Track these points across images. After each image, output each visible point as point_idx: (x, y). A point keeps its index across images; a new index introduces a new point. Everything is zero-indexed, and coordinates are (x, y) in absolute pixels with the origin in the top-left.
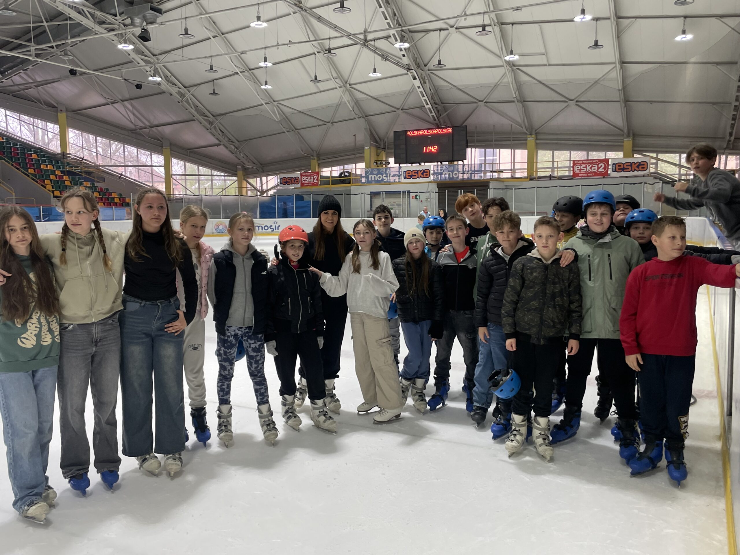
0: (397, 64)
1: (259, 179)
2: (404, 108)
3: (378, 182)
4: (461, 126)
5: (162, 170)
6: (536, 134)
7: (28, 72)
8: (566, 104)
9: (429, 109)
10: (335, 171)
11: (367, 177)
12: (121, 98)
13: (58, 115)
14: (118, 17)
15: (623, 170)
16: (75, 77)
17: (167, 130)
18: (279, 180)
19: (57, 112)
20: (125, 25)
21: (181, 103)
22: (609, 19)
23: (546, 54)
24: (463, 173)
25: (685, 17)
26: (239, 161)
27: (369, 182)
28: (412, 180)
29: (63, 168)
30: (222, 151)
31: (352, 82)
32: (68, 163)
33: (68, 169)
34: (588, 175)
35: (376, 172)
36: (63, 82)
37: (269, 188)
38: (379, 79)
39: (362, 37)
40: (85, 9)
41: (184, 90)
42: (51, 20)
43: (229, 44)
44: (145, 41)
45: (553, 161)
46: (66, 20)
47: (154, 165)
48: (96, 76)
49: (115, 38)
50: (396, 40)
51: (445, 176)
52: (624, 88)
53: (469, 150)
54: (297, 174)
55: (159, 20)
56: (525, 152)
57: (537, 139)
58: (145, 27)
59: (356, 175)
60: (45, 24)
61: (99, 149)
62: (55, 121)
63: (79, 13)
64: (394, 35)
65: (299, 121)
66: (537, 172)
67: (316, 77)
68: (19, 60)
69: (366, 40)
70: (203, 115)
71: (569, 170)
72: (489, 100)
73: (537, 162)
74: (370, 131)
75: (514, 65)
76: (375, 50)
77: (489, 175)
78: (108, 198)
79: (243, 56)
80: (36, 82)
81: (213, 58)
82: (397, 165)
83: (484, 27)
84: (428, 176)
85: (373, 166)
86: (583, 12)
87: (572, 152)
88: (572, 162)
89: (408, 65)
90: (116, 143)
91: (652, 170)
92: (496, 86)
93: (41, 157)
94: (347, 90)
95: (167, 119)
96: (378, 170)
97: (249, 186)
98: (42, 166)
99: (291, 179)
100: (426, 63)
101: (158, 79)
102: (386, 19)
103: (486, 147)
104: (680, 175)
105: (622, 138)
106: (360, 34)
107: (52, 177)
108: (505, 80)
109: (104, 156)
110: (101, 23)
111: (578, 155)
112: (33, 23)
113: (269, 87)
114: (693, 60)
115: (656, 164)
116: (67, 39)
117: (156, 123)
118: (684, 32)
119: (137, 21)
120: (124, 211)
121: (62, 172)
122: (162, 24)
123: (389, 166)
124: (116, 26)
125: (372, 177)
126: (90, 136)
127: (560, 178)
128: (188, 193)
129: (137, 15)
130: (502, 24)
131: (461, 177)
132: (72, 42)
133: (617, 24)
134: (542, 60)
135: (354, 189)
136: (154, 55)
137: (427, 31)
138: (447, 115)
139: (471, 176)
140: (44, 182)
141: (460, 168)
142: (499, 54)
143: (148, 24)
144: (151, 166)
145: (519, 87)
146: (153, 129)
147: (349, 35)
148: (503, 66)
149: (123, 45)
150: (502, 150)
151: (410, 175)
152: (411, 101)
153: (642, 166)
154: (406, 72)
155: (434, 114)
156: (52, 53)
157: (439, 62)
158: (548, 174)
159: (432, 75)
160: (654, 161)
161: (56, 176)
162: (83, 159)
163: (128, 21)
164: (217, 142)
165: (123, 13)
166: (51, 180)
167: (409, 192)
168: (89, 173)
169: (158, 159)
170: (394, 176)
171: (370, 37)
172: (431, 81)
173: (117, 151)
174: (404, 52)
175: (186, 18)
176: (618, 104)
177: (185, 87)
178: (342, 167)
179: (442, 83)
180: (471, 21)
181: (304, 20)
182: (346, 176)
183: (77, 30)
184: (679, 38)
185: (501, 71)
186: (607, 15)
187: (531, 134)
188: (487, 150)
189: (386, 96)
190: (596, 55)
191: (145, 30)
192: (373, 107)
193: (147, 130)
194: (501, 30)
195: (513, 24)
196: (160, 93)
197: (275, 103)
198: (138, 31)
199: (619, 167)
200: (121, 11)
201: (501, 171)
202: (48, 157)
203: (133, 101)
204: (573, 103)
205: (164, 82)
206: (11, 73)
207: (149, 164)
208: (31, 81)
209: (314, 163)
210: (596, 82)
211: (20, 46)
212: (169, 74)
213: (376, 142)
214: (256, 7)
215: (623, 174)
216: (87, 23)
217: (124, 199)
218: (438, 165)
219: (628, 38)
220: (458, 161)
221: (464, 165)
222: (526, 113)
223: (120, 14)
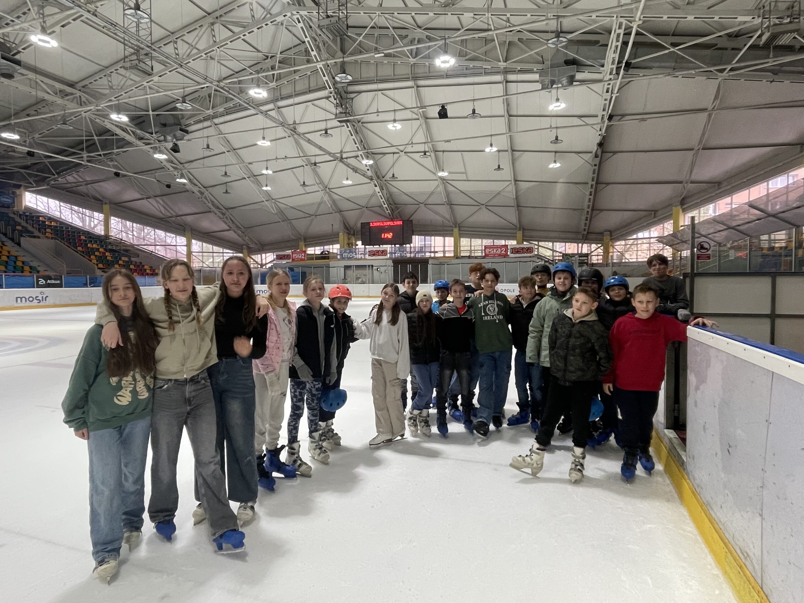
0: (364, 175)
1: (259, 256)
2: (369, 206)
3: (349, 259)
4: (408, 220)
5: (185, 248)
6: (459, 227)
7: (80, 174)
8: (479, 207)
9: (386, 208)
10: (318, 250)
11: (341, 255)
12: (153, 194)
13: (102, 207)
14: (154, 135)
15: (518, 252)
16: (118, 179)
17: (189, 219)
18: (275, 257)
19: (102, 204)
20: (159, 141)
21: (201, 199)
22: (507, 151)
23: (465, 173)
24: (411, 253)
25: (556, 152)
26: (245, 243)
27: (343, 258)
28: (374, 257)
29: (106, 246)
30: (231, 235)
31: (330, 187)
32: (110, 243)
33: (110, 247)
34: (494, 256)
35: (348, 251)
36: (107, 182)
37: (267, 262)
38: (350, 186)
39: (339, 155)
40: (128, 128)
41: (203, 190)
42: (100, 135)
43: (239, 157)
44: (175, 152)
45: (471, 246)
46: (113, 135)
47: (178, 244)
48: (135, 178)
49: (151, 150)
50: (363, 158)
51: (398, 255)
52: (517, 198)
53: (413, 237)
54: (289, 252)
55: (185, 138)
56: (452, 239)
57: (460, 230)
58: (176, 142)
59: (333, 253)
60: (96, 138)
61: (135, 233)
62: (100, 211)
63: (123, 130)
64: (361, 155)
65: (290, 214)
66: (460, 253)
67: (304, 182)
68: (72, 164)
69: (342, 158)
70: (218, 208)
71: (482, 252)
72: (428, 203)
73: (460, 247)
74: (344, 223)
75: (445, 180)
76: (348, 165)
77: (428, 255)
78: (141, 270)
79: (250, 166)
80: (86, 181)
81: (227, 167)
82: (363, 246)
83: (425, 153)
84: (386, 255)
85: (346, 247)
86: (491, 145)
87: (483, 240)
88: (483, 247)
89: (372, 176)
90: (148, 228)
91: (536, 253)
92: (432, 193)
93: (88, 238)
94: (327, 193)
95: (189, 211)
96: (350, 250)
97: (252, 260)
98: (89, 245)
99: (284, 256)
100: (383, 175)
101: (183, 181)
102: (356, 144)
103: (425, 235)
104: (553, 256)
105: (514, 231)
106: (337, 153)
107: (96, 253)
108: (439, 189)
109: (138, 238)
110: (141, 139)
111: (488, 242)
112: (86, 136)
113: (269, 188)
114: (561, 180)
115: (538, 249)
116: (113, 149)
117: (180, 213)
118: (555, 162)
119: (169, 138)
120: (155, 279)
121: (105, 250)
122: (189, 140)
123: (357, 247)
124: (152, 142)
125: (345, 255)
126: (128, 222)
127: (476, 257)
128: (205, 265)
129: (168, 134)
130: (436, 151)
131: (408, 255)
132: (117, 152)
133: (512, 155)
134: (463, 177)
135: (332, 263)
136: (181, 163)
137: (384, 154)
138: (398, 212)
139: (415, 255)
140: (90, 257)
141: (408, 250)
142: (434, 171)
143: (177, 140)
144: (176, 246)
145: (448, 194)
146: (178, 218)
147: (330, 154)
148: (437, 180)
149: (158, 155)
150: (436, 238)
151: (373, 254)
152: (373, 202)
153: (529, 250)
154: (369, 181)
155: (389, 211)
156: (100, 160)
157: (393, 175)
158: (468, 254)
159: (387, 184)
160: (536, 247)
161: (100, 252)
162: (121, 240)
163: (162, 138)
164: (228, 228)
165: (157, 132)
166: (96, 256)
167: (372, 266)
168: (127, 251)
169: (182, 240)
170: (361, 254)
171: (344, 156)
172: (387, 189)
173: (148, 234)
174: (368, 168)
175: (207, 137)
176: (514, 208)
177: (204, 187)
178: (322, 248)
179: (394, 190)
180: (416, 148)
181: (296, 142)
182: (326, 254)
183: (121, 144)
184: (551, 166)
185: (437, 183)
186: (506, 149)
187: (456, 227)
188: (426, 237)
189: (354, 197)
190: (498, 175)
191: (176, 145)
192: (345, 205)
193: (173, 219)
194: (435, 156)
195: (443, 151)
196: (185, 191)
197: (273, 201)
198: (170, 145)
199: (515, 251)
200: (157, 130)
201: (437, 252)
202: (93, 238)
203: (163, 197)
204: (484, 206)
205: (189, 184)
206: (66, 174)
207: (174, 244)
208: (81, 180)
209: (302, 244)
210: (499, 193)
211: (74, 154)
212: (192, 177)
213: (347, 229)
214: (262, 131)
215: (517, 255)
216: (130, 138)
217: (154, 270)
218: (392, 247)
219: (520, 164)
220: (406, 244)
221: (411, 247)
222: (453, 212)
223: (156, 133)
